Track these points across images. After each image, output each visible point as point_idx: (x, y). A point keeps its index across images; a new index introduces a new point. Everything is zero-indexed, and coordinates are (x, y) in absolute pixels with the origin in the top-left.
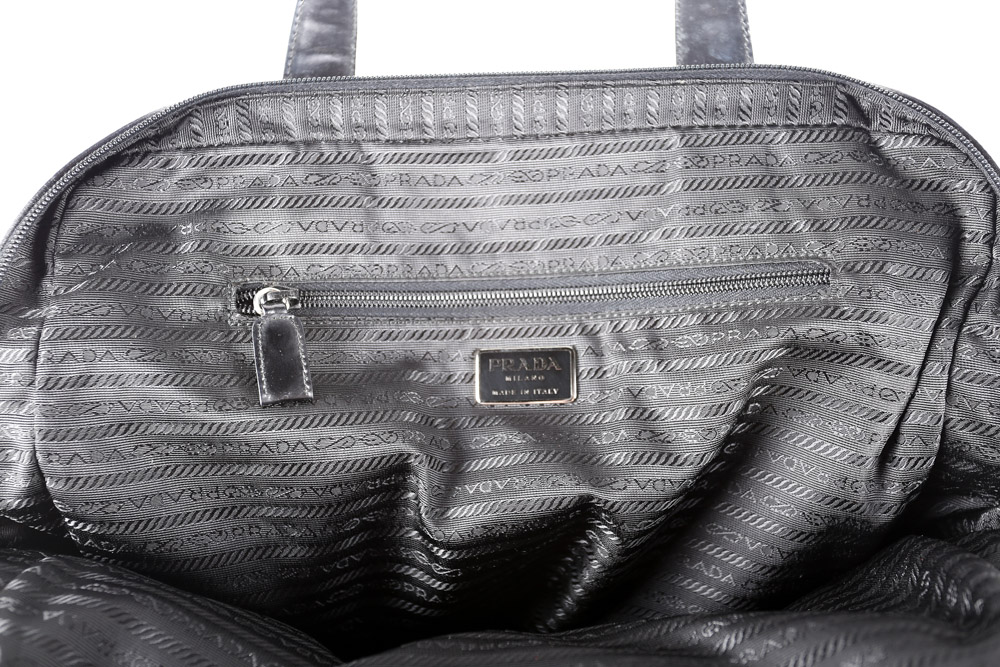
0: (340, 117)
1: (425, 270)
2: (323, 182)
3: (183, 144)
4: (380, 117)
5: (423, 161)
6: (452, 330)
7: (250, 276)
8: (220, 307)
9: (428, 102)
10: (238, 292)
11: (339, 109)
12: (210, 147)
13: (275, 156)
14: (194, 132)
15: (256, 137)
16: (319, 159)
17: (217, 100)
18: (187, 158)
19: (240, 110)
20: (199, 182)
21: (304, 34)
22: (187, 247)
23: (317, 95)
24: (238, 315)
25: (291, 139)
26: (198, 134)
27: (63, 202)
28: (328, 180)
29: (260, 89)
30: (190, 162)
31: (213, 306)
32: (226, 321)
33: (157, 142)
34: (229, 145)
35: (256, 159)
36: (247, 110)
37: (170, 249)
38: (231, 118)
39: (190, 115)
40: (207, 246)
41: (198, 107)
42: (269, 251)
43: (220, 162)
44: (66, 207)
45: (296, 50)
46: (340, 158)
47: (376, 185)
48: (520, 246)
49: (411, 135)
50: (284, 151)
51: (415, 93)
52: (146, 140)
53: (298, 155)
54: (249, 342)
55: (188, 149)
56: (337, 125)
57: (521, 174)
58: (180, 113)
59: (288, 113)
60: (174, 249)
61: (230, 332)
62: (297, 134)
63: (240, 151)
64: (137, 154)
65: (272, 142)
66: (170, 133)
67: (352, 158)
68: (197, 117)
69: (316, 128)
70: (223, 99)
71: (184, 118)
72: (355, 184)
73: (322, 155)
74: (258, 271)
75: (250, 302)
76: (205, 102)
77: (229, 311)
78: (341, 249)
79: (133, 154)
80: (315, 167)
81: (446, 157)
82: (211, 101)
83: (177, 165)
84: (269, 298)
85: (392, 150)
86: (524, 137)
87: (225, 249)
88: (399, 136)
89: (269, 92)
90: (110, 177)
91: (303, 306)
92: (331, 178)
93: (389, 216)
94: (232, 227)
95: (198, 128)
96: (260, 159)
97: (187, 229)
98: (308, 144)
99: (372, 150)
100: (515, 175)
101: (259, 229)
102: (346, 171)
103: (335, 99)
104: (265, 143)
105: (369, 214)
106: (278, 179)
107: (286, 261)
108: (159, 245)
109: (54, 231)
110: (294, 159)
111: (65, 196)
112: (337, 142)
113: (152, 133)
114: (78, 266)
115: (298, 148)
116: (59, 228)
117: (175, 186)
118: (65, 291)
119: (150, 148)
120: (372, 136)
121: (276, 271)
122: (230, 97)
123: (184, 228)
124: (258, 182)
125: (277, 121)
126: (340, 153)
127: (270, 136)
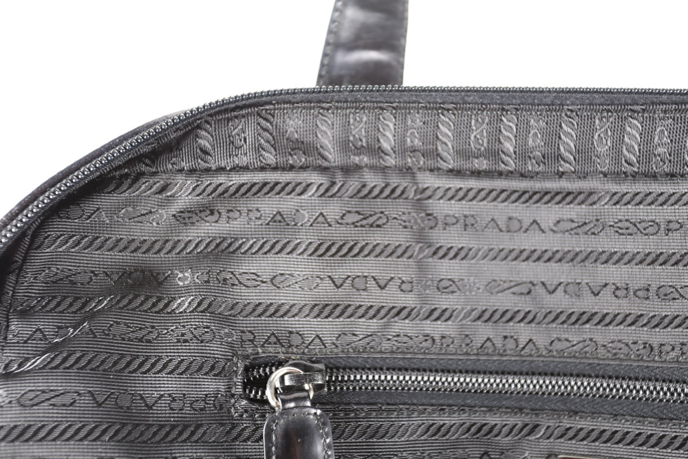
0: (391, 137)
1: (489, 344)
2: (364, 222)
3: (186, 165)
4: (444, 139)
5: (495, 199)
6: (520, 425)
7: (262, 346)
8: (222, 387)
9: (509, 123)
10: (247, 369)
11: (391, 126)
12: (221, 170)
13: (304, 185)
14: (201, 150)
15: (281, 160)
16: (359, 191)
17: (233, 110)
18: (190, 183)
19: (263, 122)
20: (202, 215)
21: (346, 24)
22: (184, 303)
23: (363, 108)
24: (244, 402)
25: (325, 164)
26: (206, 152)
27: (27, 239)
28: (371, 220)
29: (290, 98)
30: (194, 189)
31: (212, 385)
32: (229, 412)
33: (153, 162)
34: (245, 169)
35: (278, 188)
36: (271, 123)
37: (161, 305)
38: (249, 134)
39: (199, 127)
40: (210, 305)
41: (209, 119)
42: (288, 311)
43: (232, 190)
44: (30, 248)
45: (334, 44)
46: (387, 192)
47: (431, 228)
48: (619, 318)
49: (482, 164)
50: (315, 178)
51: (492, 110)
52: (140, 158)
53: (333, 184)
54: (257, 441)
55: (192, 171)
56: (386, 146)
57: (628, 224)
58: (186, 126)
59: (324, 128)
60: (167, 305)
61: (234, 426)
62: (333, 156)
63: (259, 177)
64: (127, 176)
65: (301, 168)
66: (171, 151)
67: (403, 192)
68: (206, 130)
69: (359, 150)
70: (241, 108)
71: (190, 131)
72: (405, 227)
73: (364, 186)
74: (273, 339)
75: (262, 383)
76: (219, 112)
77: (233, 396)
78: (383, 312)
79: (122, 176)
80: (354, 201)
81: (527, 196)
82: (226, 111)
83: (176, 192)
84: (287, 383)
85: (456, 183)
86: (634, 176)
87: (232, 308)
88: (467, 165)
89: (302, 102)
90: (89, 206)
91: (329, 389)
92: (375, 218)
93: (447, 269)
94: (243, 279)
95: (207, 144)
96: (283, 189)
97: (184, 278)
98: (348, 170)
99: (429, 181)
100: (619, 225)
101: (276, 281)
102: (395, 209)
103: (387, 114)
104: (292, 168)
105: (421, 267)
106: (306, 216)
107: (309, 326)
108: (147, 299)
109: (12, 278)
110: (327, 190)
111: (30, 232)
112: (384, 170)
113: (147, 149)
114: (38, 329)
115: (333, 175)
116: (18, 275)
117: (173, 220)
118: (20, 366)
119: (144, 168)
120: (431, 163)
121: (296, 340)
122: (250, 106)
123: (180, 275)
124: (279, 218)
125: (309, 139)
126: (387, 185)
127: (299, 159)
